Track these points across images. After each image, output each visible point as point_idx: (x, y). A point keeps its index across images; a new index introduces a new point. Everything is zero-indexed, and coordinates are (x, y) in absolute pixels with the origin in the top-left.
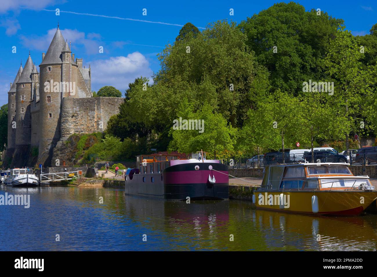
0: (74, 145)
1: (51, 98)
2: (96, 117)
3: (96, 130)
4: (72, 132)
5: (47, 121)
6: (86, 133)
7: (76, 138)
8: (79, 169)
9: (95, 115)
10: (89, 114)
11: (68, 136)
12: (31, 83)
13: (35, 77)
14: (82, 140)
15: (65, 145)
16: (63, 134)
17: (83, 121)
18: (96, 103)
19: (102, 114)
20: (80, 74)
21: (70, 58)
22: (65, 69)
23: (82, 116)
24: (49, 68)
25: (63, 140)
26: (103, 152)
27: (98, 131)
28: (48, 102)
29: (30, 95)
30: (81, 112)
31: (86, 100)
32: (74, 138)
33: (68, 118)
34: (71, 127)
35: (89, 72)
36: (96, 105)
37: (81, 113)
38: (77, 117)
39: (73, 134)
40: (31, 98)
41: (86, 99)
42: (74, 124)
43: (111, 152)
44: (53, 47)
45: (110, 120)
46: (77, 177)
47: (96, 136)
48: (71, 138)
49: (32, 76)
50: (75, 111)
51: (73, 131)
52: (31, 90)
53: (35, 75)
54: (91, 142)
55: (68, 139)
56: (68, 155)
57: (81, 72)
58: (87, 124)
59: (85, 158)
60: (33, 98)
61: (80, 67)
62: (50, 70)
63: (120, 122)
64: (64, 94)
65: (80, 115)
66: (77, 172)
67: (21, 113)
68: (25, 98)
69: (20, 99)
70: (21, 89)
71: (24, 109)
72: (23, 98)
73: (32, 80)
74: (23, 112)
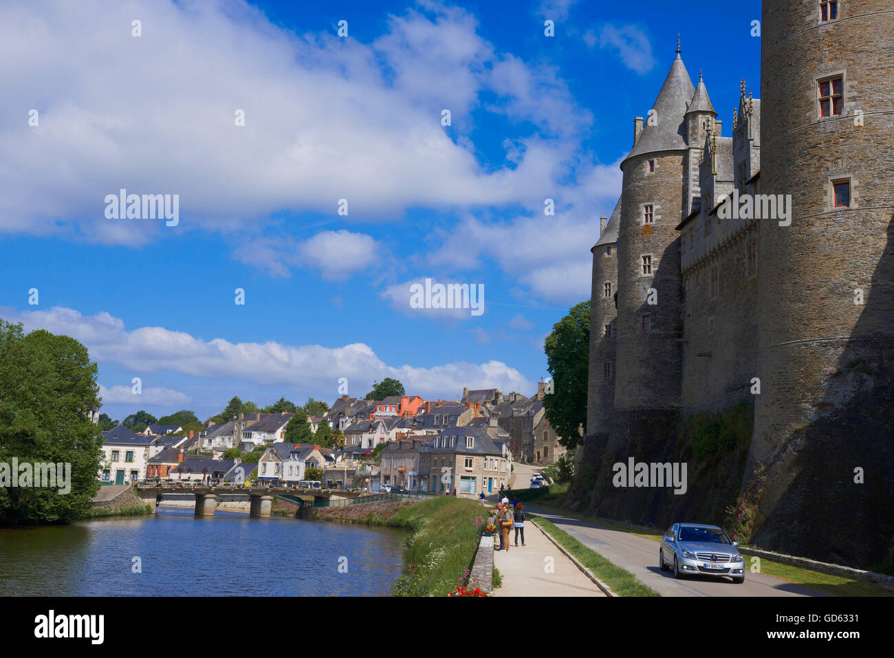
1: (847, 85)
12: (685, 153)
13: (700, 126)
28: (825, 112)
29: (681, 203)
40: (685, 214)
52: (685, 179)
60: (690, 213)
67: (639, 276)
68: (657, 215)
69: (638, 220)
70: (642, 179)
71: (654, 259)
72: (651, 215)
73: (690, 139)
74: (649, 272)
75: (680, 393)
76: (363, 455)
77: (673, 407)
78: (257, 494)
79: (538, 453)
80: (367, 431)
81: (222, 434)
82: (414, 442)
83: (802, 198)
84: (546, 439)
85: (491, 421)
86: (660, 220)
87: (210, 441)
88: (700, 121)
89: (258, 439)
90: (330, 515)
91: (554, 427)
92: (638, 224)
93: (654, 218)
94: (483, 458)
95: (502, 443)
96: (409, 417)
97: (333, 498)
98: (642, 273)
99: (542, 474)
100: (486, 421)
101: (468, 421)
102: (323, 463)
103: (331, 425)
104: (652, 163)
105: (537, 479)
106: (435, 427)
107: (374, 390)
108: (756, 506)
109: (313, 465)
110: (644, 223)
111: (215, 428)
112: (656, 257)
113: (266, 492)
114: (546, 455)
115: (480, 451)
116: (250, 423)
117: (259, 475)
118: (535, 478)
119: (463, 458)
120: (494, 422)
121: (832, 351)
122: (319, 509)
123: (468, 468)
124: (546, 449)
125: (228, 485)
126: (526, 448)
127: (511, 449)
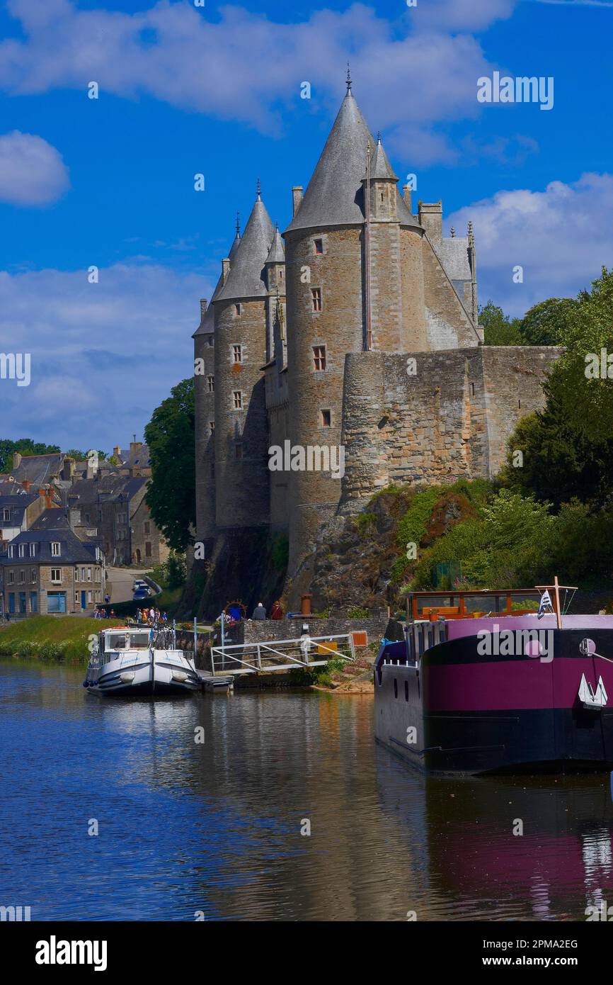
0: (390, 528)
1: (327, 353)
2: (467, 422)
3: (468, 470)
4: (382, 481)
5: (315, 438)
6: (434, 484)
7: (396, 501)
8: (355, 627)
9: (464, 414)
10: (441, 413)
11: (365, 498)
12: (266, 299)
13: (275, 275)
14: (415, 510)
15: (355, 530)
16: (350, 490)
17: (421, 437)
18: (467, 370)
19: (488, 411)
20: (434, 261)
21: (392, 200)
22: (376, 246)
23: (418, 421)
24: (319, 243)
25: (348, 513)
26: (483, 557)
27: (476, 474)
28: (318, 368)
29: (264, 344)
30: (412, 407)
31: (430, 360)
32: (387, 502)
33: (365, 429)
34: (376, 462)
35: (469, 250)
36: (465, 378)
37: (414, 411)
38: (398, 425)
39: (386, 487)
40: (268, 354)
41: (431, 356)
42: (390, 451)
43: (511, 555)
44: (329, 166)
45: (519, 431)
46: (348, 654)
47: (467, 492)
48: (376, 502)
49: (270, 274)
50: (391, 402)
51: (383, 478)
52: (268, 323)
53: (275, 269)
54: (447, 516)
55: (367, 509)
56: (367, 569)
57: (439, 253)
58: (434, 448)
59: (420, 579)
60: (272, 355)
61: (433, 235)
62: (320, 249)
63: (547, 442)
65: (407, 418)
66: (346, 639)
67: (231, 410)
68: (244, 355)
69: (228, 359)
70: (230, 321)
71: (243, 395)
72: (239, 355)
73: (270, 287)
74: (240, 406)
75: (269, 512)
77: (264, 523)
79: (138, 551)
84: (147, 531)
86: (247, 360)
88: (277, 271)
91: (160, 528)
92: (229, 362)
93: (242, 357)
94: (72, 568)
95: (94, 547)
98: (234, 407)
99: (146, 581)
100: (64, 512)
104: (238, 307)
105: (141, 587)
108: (287, 602)
110: (234, 362)
112: (245, 393)
114: (148, 553)
115: (69, 559)
118: (137, 586)
119: (49, 569)
120: (76, 517)
123: (56, 581)
124: (148, 546)
126: (120, 546)
127: (105, 551)
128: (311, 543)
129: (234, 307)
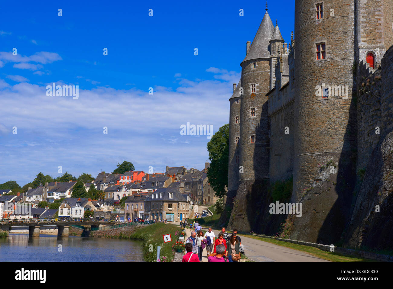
1: (327, 47)
5: (316, 106)
12: (270, 59)
13: (277, 47)
28: (319, 58)
29: (269, 83)
49: (272, 46)
52: (271, 72)
53: (277, 44)
64: (362, 35)
67: (249, 117)
68: (257, 88)
69: (249, 91)
70: (250, 71)
71: (256, 109)
72: (255, 89)
73: (272, 53)
74: (254, 116)
76: (114, 203)
77: (265, 178)
78: (62, 225)
79: (206, 200)
80: (116, 191)
81: (36, 194)
82: (142, 196)
83: (310, 93)
84: (209, 192)
85: (181, 184)
86: (259, 91)
87: (30, 198)
88: (276, 44)
89: (56, 196)
90: (100, 235)
91: (212, 187)
92: (249, 93)
94: (177, 204)
95: (187, 195)
96: (138, 183)
97: (101, 226)
98: (251, 116)
99: (207, 210)
100: (178, 184)
101: (169, 184)
102: (94, 208)
103: (96, 187)
104: (255, 64)
105: (205, 213)
106: (152, 188)
107: (118, 168)
109: (88, 209)
110: (251, 92)
111: (32, 191)
112: (257, 108)
113: (66, 224)
114: (209, 200)
115: (176, 200)
116: (52, 188)
117: (59, 215)
118: (204, 212)
119: (168, 204)
120: (183, 185)
121: (321, 158)
122: (94, 231)
123: (170, 209)
124: (209, 197)
125: (45, 221)
126: (200, 197)
127: (191, 198)
128: (312, 180)
129: (252, 64)
